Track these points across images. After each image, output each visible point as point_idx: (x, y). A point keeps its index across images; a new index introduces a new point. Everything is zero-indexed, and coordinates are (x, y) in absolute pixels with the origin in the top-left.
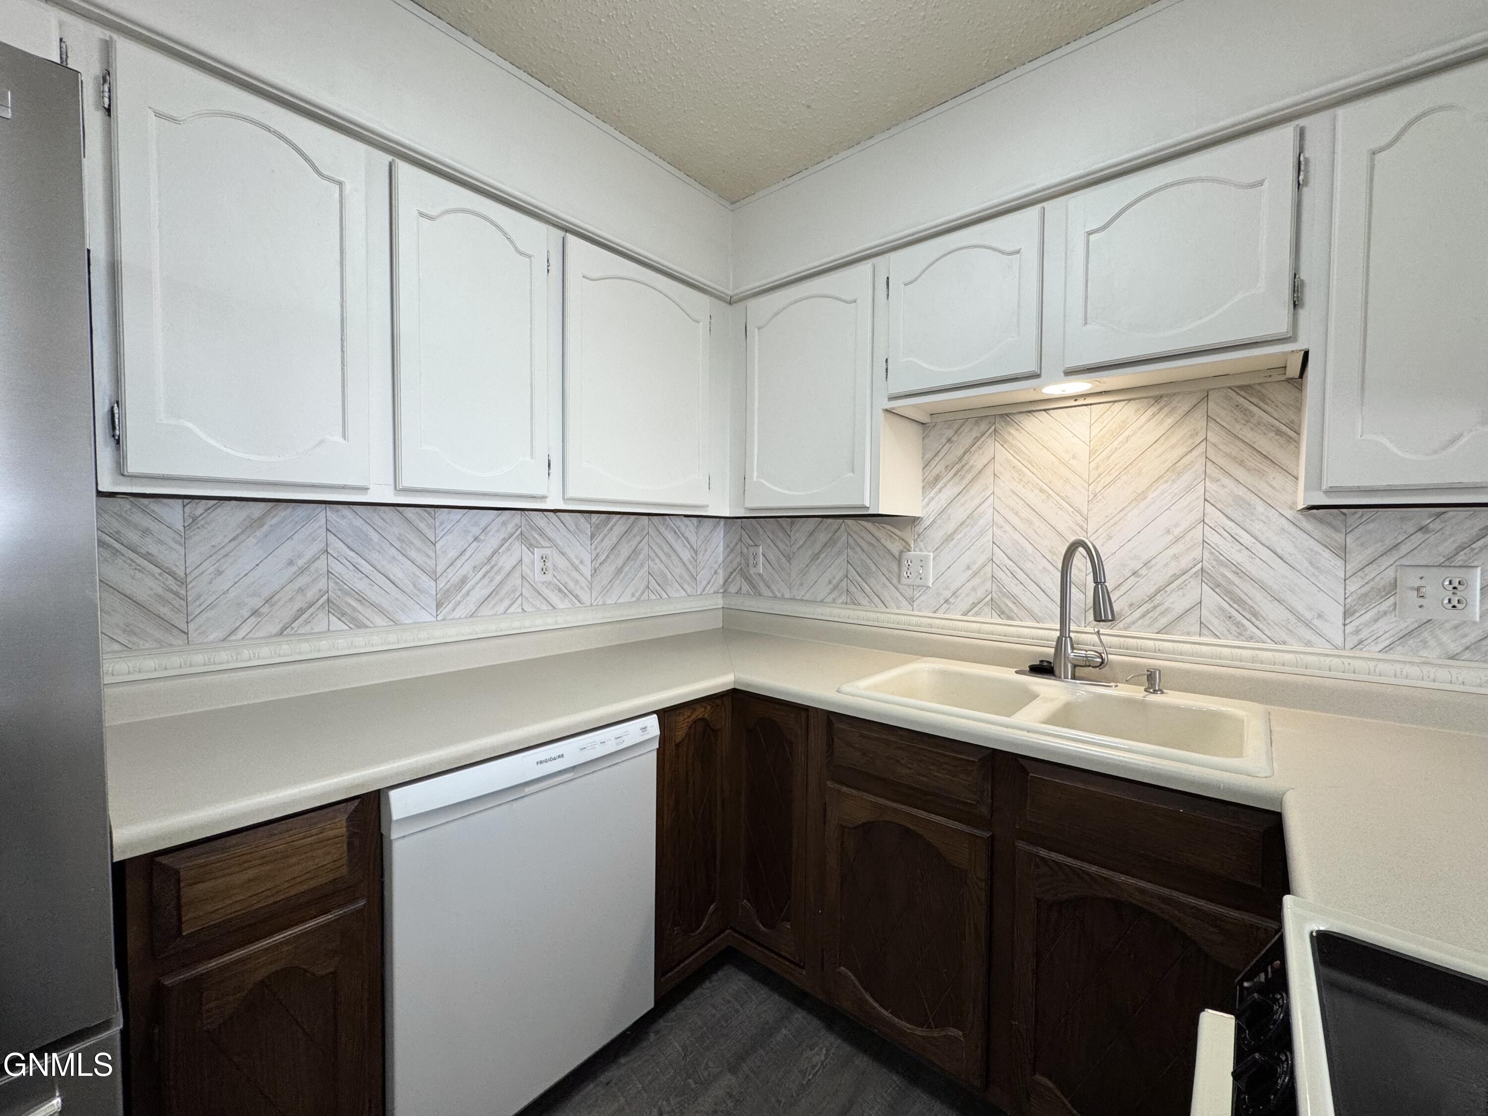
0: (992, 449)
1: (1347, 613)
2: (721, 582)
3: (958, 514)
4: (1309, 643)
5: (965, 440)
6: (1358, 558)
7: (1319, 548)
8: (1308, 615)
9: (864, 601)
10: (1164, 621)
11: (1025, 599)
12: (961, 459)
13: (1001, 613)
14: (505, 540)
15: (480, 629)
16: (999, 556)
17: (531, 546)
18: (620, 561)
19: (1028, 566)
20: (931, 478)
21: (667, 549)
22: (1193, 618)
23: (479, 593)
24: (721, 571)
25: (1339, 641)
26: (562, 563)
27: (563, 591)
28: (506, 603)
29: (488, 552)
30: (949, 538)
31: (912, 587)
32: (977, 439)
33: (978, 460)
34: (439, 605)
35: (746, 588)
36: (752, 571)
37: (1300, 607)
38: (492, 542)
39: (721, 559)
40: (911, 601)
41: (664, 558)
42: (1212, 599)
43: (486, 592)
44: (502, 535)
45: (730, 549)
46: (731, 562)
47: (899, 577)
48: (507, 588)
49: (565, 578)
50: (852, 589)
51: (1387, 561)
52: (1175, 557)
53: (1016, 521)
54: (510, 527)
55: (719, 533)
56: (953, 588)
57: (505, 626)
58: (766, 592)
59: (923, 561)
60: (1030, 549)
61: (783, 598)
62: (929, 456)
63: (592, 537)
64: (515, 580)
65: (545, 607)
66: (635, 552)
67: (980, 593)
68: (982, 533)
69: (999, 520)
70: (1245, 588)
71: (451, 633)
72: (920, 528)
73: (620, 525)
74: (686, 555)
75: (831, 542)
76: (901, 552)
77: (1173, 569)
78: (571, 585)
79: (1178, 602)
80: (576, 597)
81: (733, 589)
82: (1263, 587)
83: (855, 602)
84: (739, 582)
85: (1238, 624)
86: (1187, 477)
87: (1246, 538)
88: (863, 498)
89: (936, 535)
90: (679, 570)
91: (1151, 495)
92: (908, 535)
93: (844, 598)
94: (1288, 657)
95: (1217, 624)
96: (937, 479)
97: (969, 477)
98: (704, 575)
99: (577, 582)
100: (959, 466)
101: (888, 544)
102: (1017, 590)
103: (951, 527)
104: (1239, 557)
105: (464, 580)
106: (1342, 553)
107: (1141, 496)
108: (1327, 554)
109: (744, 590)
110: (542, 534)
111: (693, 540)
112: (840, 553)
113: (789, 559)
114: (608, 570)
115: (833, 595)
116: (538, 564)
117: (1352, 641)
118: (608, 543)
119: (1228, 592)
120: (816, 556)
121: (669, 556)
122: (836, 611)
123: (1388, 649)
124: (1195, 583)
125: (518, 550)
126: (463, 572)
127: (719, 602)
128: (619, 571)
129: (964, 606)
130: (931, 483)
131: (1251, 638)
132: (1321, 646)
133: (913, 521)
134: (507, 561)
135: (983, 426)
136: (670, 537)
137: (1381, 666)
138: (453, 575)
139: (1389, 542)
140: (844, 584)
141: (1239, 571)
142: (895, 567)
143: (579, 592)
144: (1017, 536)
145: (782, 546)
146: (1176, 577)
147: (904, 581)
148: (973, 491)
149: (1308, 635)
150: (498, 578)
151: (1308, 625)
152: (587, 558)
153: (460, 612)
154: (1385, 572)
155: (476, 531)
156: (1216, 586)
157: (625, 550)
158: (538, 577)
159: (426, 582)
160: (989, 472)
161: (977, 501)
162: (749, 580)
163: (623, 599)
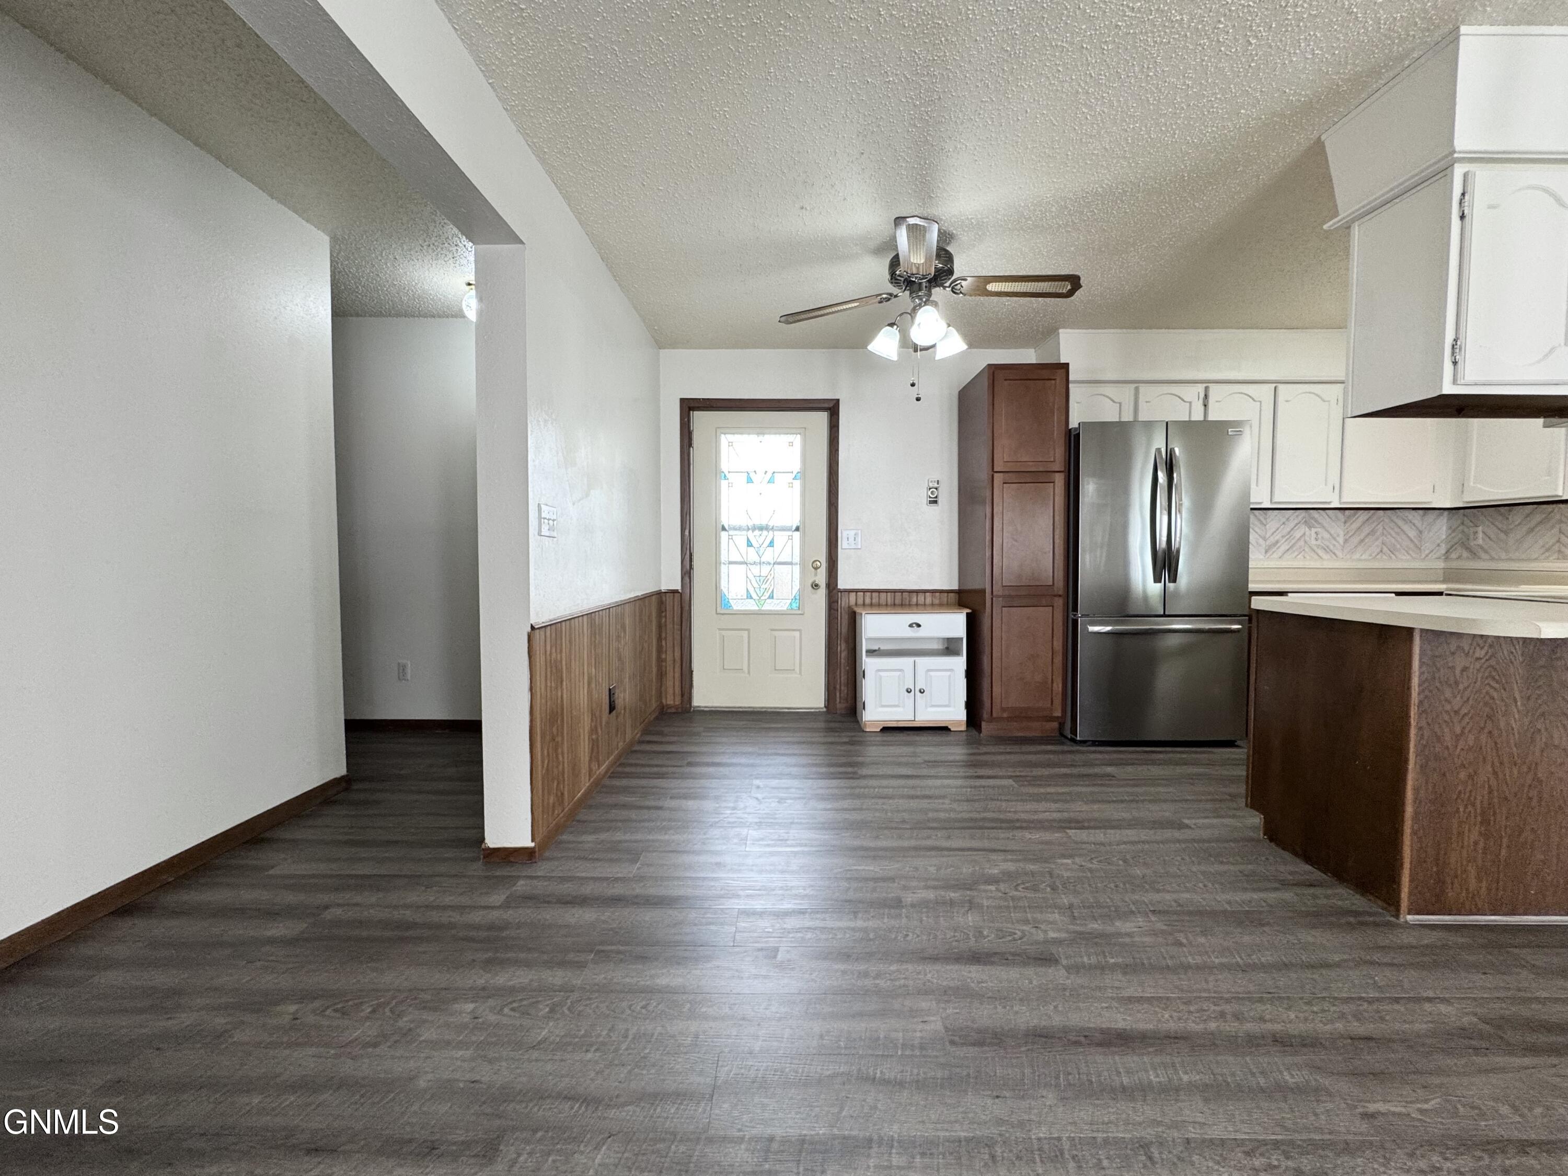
2: (1443, 552)
14: (1297, 524)
15: (1284, 564)
17: (1310, 527)
18: (1362, 536)
21: (1397, 530)
23: (1284, 547)
24: (1443, 546)
26: (1327, 536)
27: (1326, 549)
28: (1296, 553)
29: (1289, 529)
34: (1266, 552)
35: (1465, 554)
36: (1472, 543)
38: (1292, 525)
39: (1444, 537)
41: (1394, 535)
43: (1287, 547)
44: (1296, 522)
45: (1452, 530)
46: (1453, 538)
48: (1298, 546)
49: (1328, 544)
50: (1563, 549)
54: (1300, 518)
55: (1443, 520)
57: (1296, 564)
58: (1484, 556)
61: (1500, 559)
63: (1345, 522)
64: (1302, 543)
65: (1316, 557)
66: (1373, 532)
71: (1272, 564)
73: (1363, 516)
74: (1412, 533)
75: (1545, 520)
78: (1331, 547)
80: (1334, 554)
81: (1454, 555)
83: (1564, 558)
84: (1460, 551)
88: (1556, 490)
90: (1407, 543)
93: (1556, 555)
98: (1427, 546)
99: (1334, 545)
105: (1277, 542)
109: (1464, 556)
110: (1316, 521)
111: (1419, 522)
112: (1553, 527)
113: (1506, 533)
114: (1355, 540)
115: (1546, 554)
116: (1314, 536)
118: (1355, 526)
120: (1532, 530)
121: (1397, 533)
122: (1548, 564)
125: (1303, 529)
126: (1277, 538)
127: (1441, 564)
128: (1362, 541)
134: (1298, 534)
136: (1400, 523)
138: (1272, 540)
140: (1556, 547)
143: (1336, 552)
145: (1500, 525)
150: (1293, 541)
152: (1342, 533)
153: (1275, 555)
155: (1284, 520)
157: (1367, 530)
158: (1314, 542)
159: (1261, 541)
162: (1468, 549)
163: (1363, 557)
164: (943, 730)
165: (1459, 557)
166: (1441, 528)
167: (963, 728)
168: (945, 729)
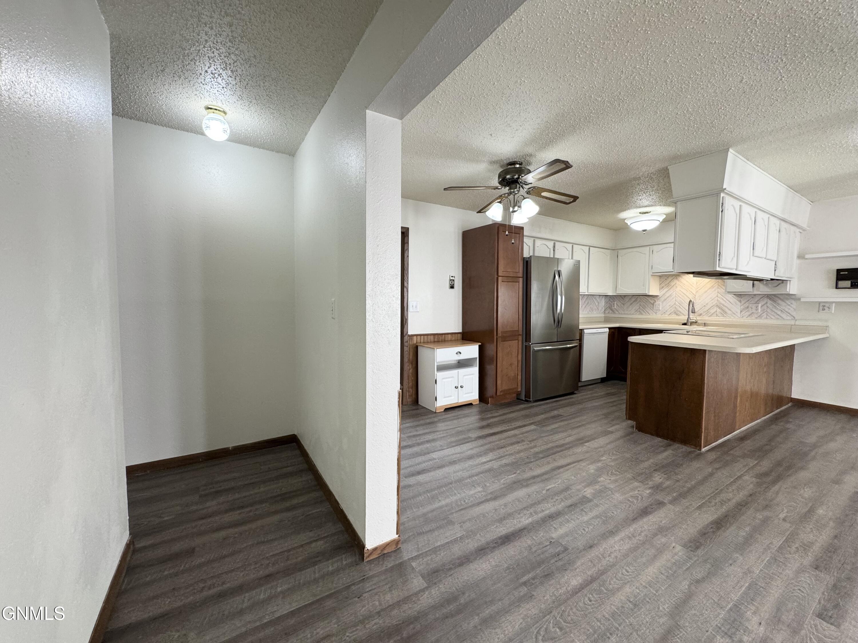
0: (675, 281)
1: (741, 312)
2: (603, 310)
3: (667, 295)
4: (735, 317)
5: (670, 279)
6: (743, 302)
7: (736, 301)
8: (735, 312)
9: (644, 314)
10: (710, 315)
11: (682, 311)
12: (669, 283)
13: (677, 315)
16: (677, 303)
19: (683, 305)
20: (661, 287)
21: (594, 304)
22: (715, 314)
24: (604, 307)
25: (739, 316)
30: (666, 299)
31: (657, 310)
32: (672, 279)
33: (672, 284)
35: (611, 312)
36: (613, 308)
37: (733, 311)
39: (604, 305)
40: (656, 313)
42: (719, 310)
45: (606, 303)
46: (607, 306)
47: (653, 308)
50: (641, 311)
51: (747, 303)
52: (712, 303)
53: (681, 296)
55: (604, 299)
56: (666, 310)
58: (617, 312)
59: (659, 304)
60: (683, 302)
61: (621, 314)
62: (661, 282)
63: (581, 299)
66: (588, 303)
67: (672, 311)
68: (673, 298)
69: (677, 296)
70: (724, 308)
72: (658, 298)
73: (586, 297)
74: (597, 304)
75: (636, 301)
76: (654, 303)
77: (712, 305)
79: (712, 311)
81: (607, 312)
82: (728, 308)
83: (641, 314)
84: (609, 310)
85: (723, 314)
86: (715, 288)
87: (725, 299)
88: (646, 291)
89: (662, 299)
90: (596, 307)
91: (708, 291)
92: (655, 299)
93: (639, 313)
94: (731, 320)
95: (720, 315)
96: (663, 287)
97: (670, 287)
98: (600, 308)
100: (668, 285)
101: (651, 301)
102: (680, 310)
103: (666, 297)
104: (723, 303)
106: (740, 301)
107: (706, 292)
108: (738, 302)
109: (610, 312)
111: (598, 300)
112: (638, 303)
113: (624, 304)
115: (636, 312)
117: (742, 316)
118: (584, 301)
119: (722, 309)
120: (632, 304)
122: (637, 316)
123: (747, 317)
124: (715, 307)
127: (603, 316)
128: (585, 307)
129: (669, 314)
130: (661, 288)
131: (725, 317)
132: (737, 317)
133: (657, 296)
135: (674, 277)
136: (594, 300)
137: (746, 320)
139: (748, 300)
140: (639, 310)
141: (723, 305)
142: (652, 306)
144: (681, 299)
145: (622, 302)
146: (712, 306)
147: (654, 309)
148: (671, 290)
149: (735, 316)
151: (734, 314)
154: (747, 305)
156: (719, 308)
160: (675, 286)
161: (672, 292)
162: (612, 310)
163: (586, 313)
164: (469, 405)
165: (609, 313)
166: (603, 302)
167: (478, 402)
168: (471, 404)
